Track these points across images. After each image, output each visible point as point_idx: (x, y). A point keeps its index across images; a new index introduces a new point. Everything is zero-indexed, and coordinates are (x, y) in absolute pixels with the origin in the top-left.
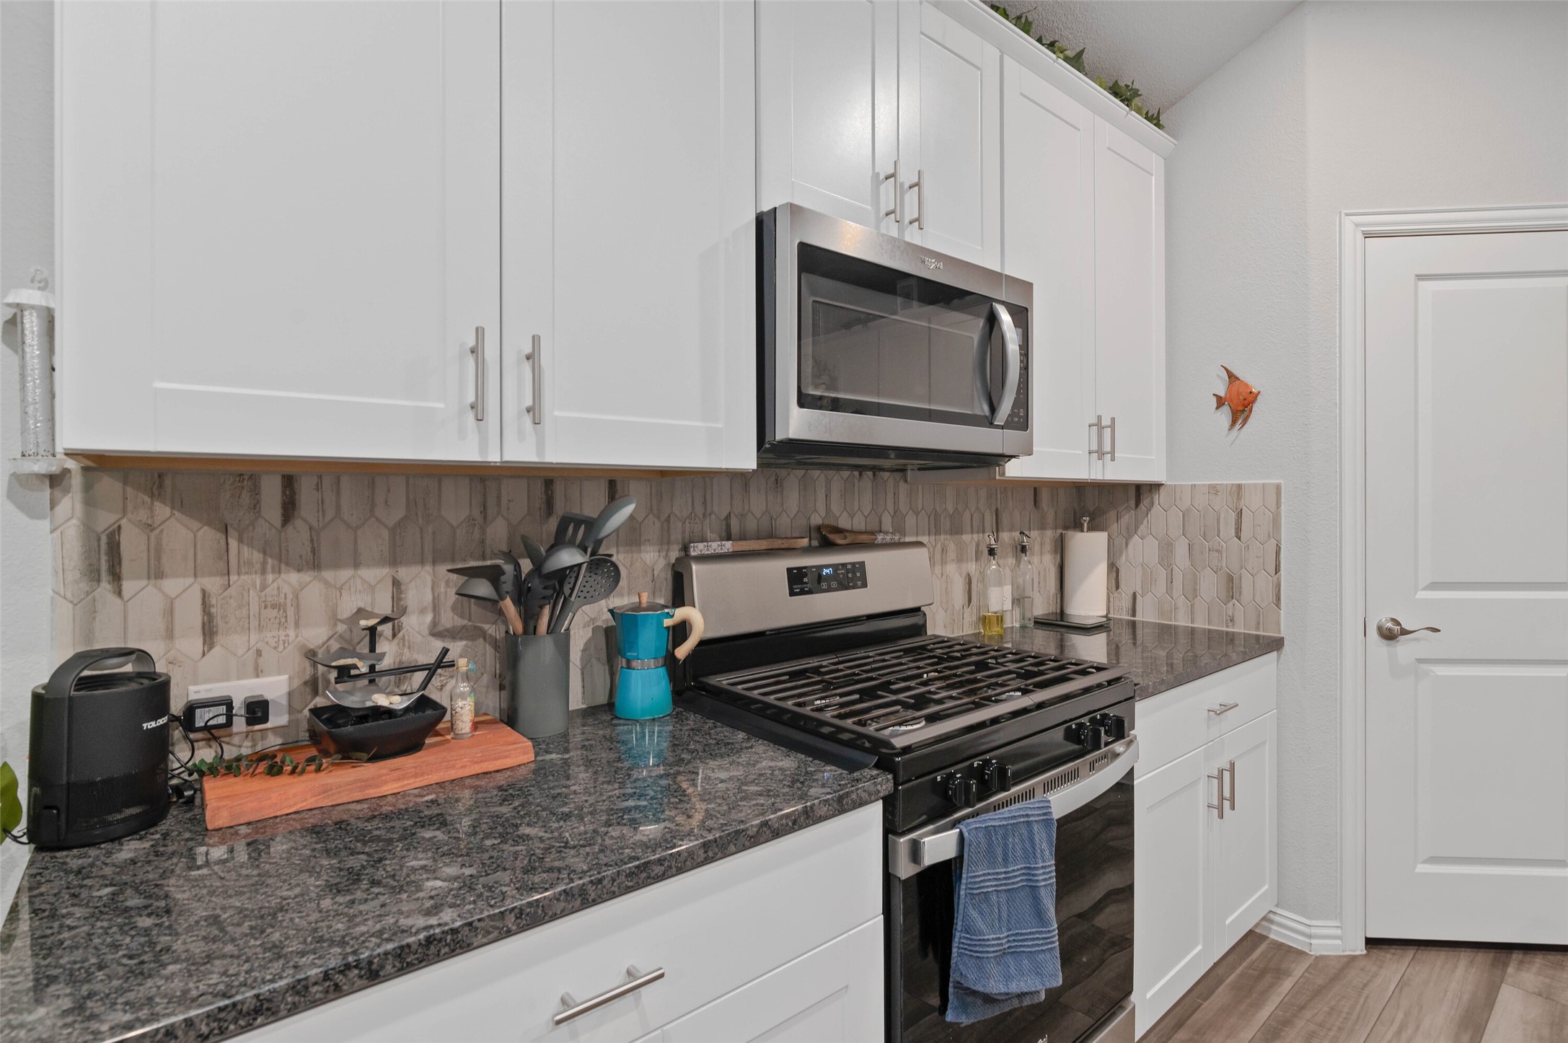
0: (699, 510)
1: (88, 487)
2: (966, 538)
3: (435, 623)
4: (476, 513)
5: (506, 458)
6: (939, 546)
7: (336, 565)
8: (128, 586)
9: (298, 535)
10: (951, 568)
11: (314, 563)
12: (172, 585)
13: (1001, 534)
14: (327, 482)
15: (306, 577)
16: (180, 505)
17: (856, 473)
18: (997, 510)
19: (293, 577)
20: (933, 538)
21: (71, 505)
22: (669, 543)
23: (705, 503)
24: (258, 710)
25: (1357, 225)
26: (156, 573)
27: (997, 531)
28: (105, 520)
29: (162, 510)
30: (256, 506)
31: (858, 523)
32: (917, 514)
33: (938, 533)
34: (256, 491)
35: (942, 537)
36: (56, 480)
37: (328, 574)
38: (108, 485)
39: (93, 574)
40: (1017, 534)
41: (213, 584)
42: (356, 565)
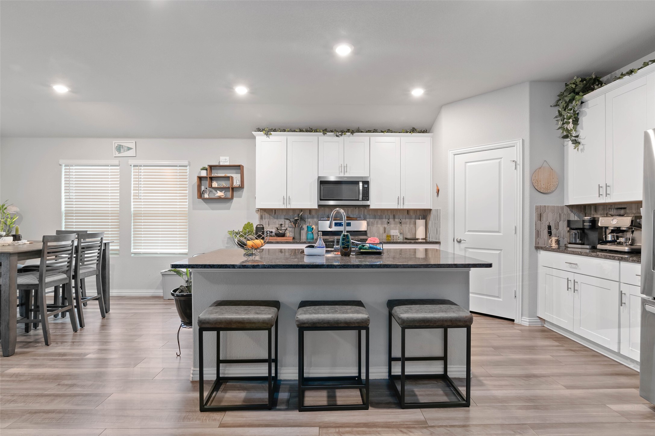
0: (323, 214)
1: (260, 211)
2: (384, 220)
3: (289, 226)
4: (293, 214)
5: (287, 208)
6: (376, 221)
7: (279, 219)
8: (263, 220)
9: (276, 215)
10: (379, 226)
11: (277, 219)
12: (266, 220)
13: (395, 220)
14: (278, 210)
15: (276, 220)
16: (266, 213)
17: (354, 208)
18: (394, 215)
19: (275, 220)
20: (374, 220)
21: (259, 212)
22: (318, 218)
23: (324, 213)
24: (272, 232)
25: (452, 153)
26: (265, 219)
27: (394, 219)
28: (261, 214)
29: (265, 213)
30: (272, 213)
31: (355, 216)
32: (370, 215)
33: (375, 218)
34: (272, 211)
35: (377, 220)
36: (258, 210)
37: (278, 220)
38: (262, 211)
39: (261, 219)
40: (400, 220)
41: (269, 220)
42: (281, 219)
